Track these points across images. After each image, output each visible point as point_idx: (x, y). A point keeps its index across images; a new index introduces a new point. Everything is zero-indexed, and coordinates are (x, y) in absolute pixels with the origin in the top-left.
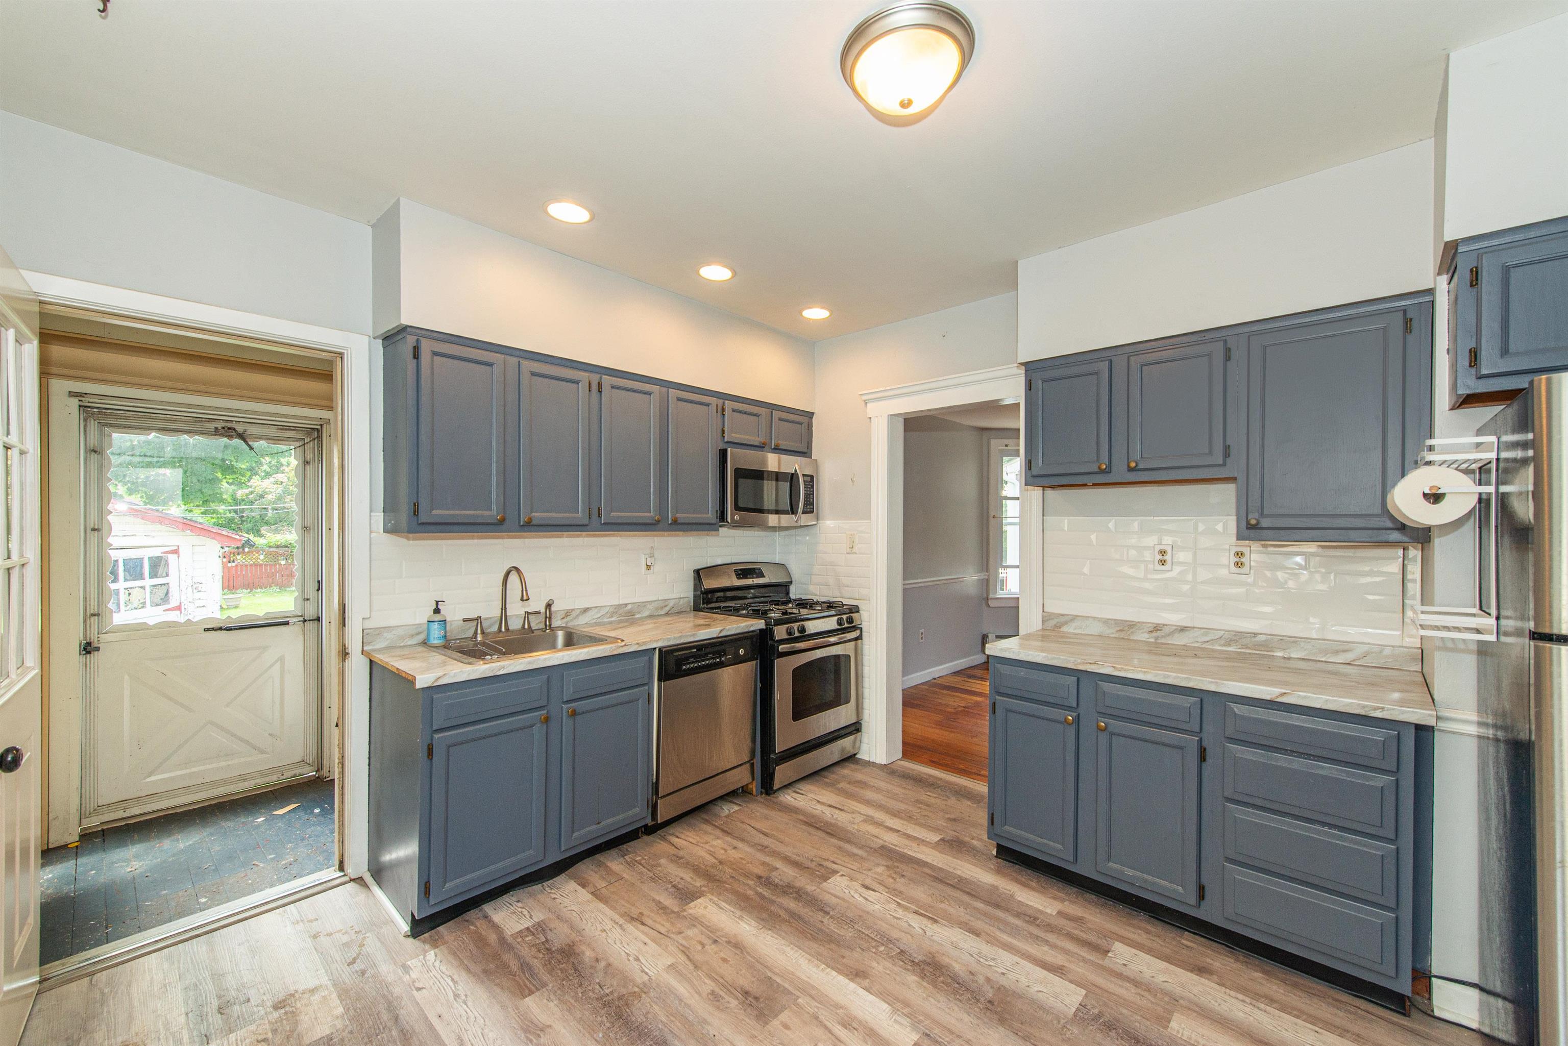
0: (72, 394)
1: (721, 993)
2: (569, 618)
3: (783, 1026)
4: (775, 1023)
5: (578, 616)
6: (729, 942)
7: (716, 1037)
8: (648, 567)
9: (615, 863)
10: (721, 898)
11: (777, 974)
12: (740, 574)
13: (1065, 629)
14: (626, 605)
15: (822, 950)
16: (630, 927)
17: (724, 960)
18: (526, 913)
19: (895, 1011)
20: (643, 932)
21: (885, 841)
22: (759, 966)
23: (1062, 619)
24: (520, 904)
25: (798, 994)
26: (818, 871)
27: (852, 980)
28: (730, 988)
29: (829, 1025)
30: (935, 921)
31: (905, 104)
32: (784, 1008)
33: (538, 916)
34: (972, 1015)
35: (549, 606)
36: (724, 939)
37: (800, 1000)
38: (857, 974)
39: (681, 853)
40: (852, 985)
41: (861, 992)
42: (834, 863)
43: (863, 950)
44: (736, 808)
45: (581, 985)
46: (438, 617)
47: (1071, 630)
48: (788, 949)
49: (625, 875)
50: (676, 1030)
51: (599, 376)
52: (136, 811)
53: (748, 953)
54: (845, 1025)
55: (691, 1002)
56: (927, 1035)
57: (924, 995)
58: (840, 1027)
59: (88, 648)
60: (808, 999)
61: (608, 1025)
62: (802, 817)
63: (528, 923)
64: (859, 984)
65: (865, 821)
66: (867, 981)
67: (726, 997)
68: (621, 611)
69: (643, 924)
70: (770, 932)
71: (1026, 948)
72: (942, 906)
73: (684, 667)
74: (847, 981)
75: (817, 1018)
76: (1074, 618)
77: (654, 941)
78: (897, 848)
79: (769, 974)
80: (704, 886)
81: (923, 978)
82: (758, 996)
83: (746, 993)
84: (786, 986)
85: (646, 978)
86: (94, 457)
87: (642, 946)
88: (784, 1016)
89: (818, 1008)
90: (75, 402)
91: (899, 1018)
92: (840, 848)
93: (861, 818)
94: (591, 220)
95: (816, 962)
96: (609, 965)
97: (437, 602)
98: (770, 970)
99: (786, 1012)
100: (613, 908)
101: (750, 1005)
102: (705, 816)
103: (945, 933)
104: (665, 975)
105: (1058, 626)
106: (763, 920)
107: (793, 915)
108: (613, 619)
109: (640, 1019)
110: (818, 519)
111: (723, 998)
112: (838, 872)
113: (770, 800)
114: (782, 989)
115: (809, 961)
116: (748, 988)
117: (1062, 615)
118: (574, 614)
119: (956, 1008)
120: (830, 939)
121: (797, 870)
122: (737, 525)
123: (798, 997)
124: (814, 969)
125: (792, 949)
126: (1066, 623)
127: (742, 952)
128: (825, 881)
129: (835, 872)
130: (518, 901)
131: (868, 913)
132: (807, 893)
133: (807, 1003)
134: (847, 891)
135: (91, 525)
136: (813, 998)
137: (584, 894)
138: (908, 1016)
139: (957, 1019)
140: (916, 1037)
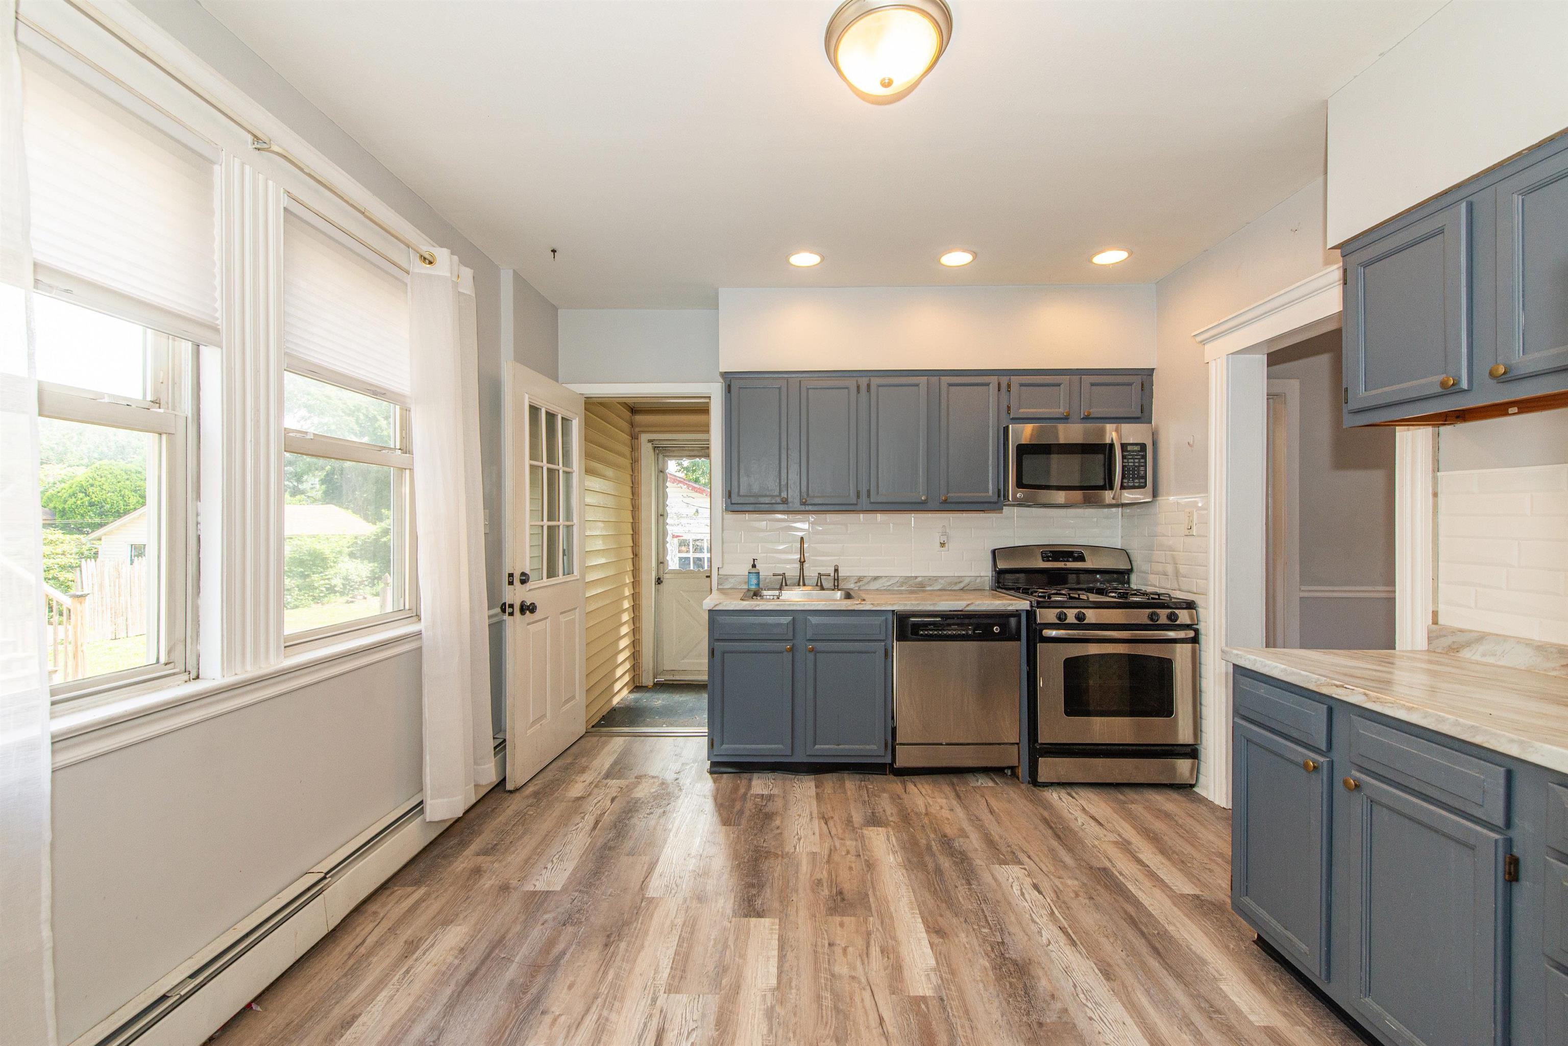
0: (650, 441)
1: (825, 883)
2: (861, 583)
3: (840, 923)
4: (838, 919)
5: (869, 582)
6: (866, 861)
7: (792, 902)
8: (943, 545)
9: (851, 783)
10: (897, 834)
11: (875, 895)
12: (1048, 557)
13: (1466, 654)
14: (916, 577)
16: (816, 822)
17: (850, 868)
18: (771, 787)
19: (937, 969)
20: (820, 827)
21: (1115, 867)
22: (869, 884)
23: (1467, 638)
24: (773, 781)
25: (875, 914)
26: (1004, 855)
27: (927, 932)
28: (833, 884)
29: (872, 943)
30: (1073, 943)
31: (887, 84)
32: (855, 915)
33: (775, 791)
34: (1005, 1018)
35: (836, 570)
36: (866, 858)
37: (871, 919)
38: (936, 931)
39: (904, 796)
40: (924, 935)
41: (925, 942)
42: (1029, 857)
43: (966, 921)
44: (991, 784)
45: (756, 835)
46: (754, 570)
47: (1477, 657)
49: (849, 793)
50: (775, 885)
51: (867, 379)
52: (677, 678)
53: (872, 874)
54: (884, 951)
55: (801, 877)
56: (942, 1000)
57: (979, 978)
58: (878, 949)
59: (659, 581)
60: (878, 922)
61: (746, 860)
62: (1046, 814)
63: (766, 792)
64: (930, 937)
65: (1116, 843)
66: (941, 940)
67: (825, 886)
68: (911, 582)
69: (826, 823)
70: (904, 871)
71: (1157, 1020)
72: (1103, 940)
73: (921, 632)
74: (923, 930)
75: (869, 934)
76: (1482, 637)
77: (820, 835)
78: (1121, 878)
79: (870, 892)
80: (894, 822)
81: (994, 968)
82: (846, 898)
83: (840, 893)
84: (873, 905)
85: (792, 850)
86: (661, 474)
87: (810, 833)
88: (846, 919)
89: (877, 929)
90: (650, 444)
91: (932, 975)
92: (1052, 850)
93: (1113, 837)
94: (822, 260)
95: (916, 906)
96: (781, 833)
97: (754, 560)
98: (873, 891)
99: (853, 918)
100: (819, 806)
101: (835, 900)
102: (955, 780)
103: (1070, 957)
104: (804, 856)
105: (1454, 649)
106: (910, 861)
107: (939, 871)
108: (903, 588)
109: (765, 868)
110: (1155, 494)
111: (822, 886)
112: (1023, 864)
113: (1033, 791)
114: (867, 905)
115: (912, 903)
116: (845, 892)
117: (1461, 631)
118: (866, 580)
119: (996, 1004)
120: (947, 900)
121: (984, 846)
122: (1020, 504)
123: (872, 916)
124: (907, 909)
125: (908, 889)
126: (1468, 644)
127: (868, 871)
128: (1000, 864)
129: (1020, 863)
130: (774, 779)
131: (1009, 903)
132: (970, 864)
133: (874, 923)
134: (1011, 880)
135: (660, 513)
136: (882, 923)
137: (813, 791)
138: (942, 979)
139: (986, 1010)
140: (929, 993)
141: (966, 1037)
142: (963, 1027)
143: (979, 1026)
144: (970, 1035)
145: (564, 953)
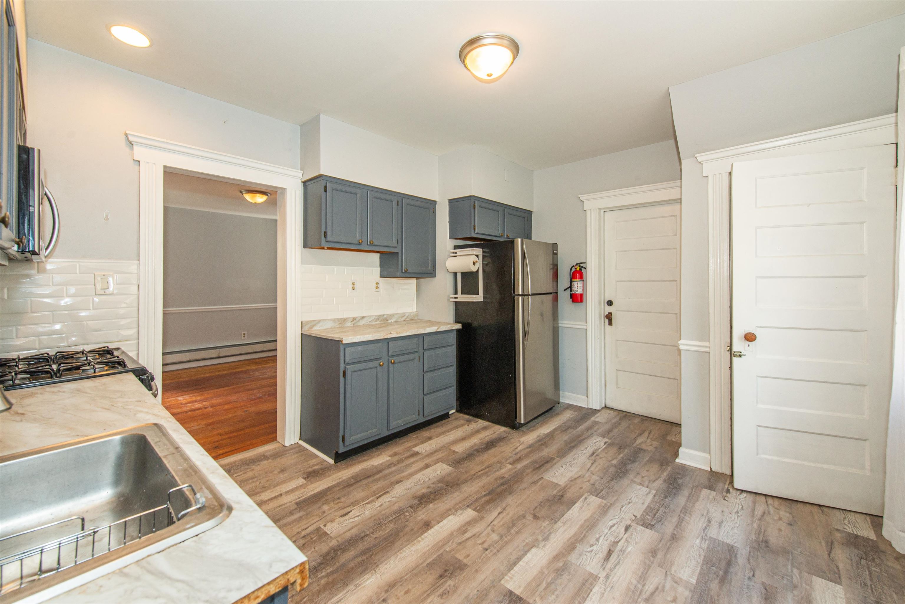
3: (467, 557)
4: (466, 560)
6: (387, 591)
7: (479, 590)
17: (406, 592)
19: (454, 514)
22: (417, 571)
23: (313, 323)
28: (436, 586)
29: (464, 539)
30: (388, 492)
32: (454, 557)
37: (447, 550)
38: (427, 525)
41: (440, 525)
43: (407, 521)
48: (400, 556)
54: (464, 532)
56: (468, 506)
57: (443, 503)
60: (446, 546)
66: (433, 521)
67: (445, 587)
72: (375, 487)
74: (431, 530)
75: (460, 543)
79: (424, 565)
81: (431, 502)
82: (444, 570)
83: (441, 576)
84: (435, 555)
88: (460, 556)
89: (453, 542)
91: (458, 513)
95: (414, 542)
98: (420, 565)
99: (457, 556)
101: (452, 573)
103: (398, 490)
111: (446, 589)
114: (438, 559)
133: (450, 546)
136: (446, 544)
139: (458, 496)
140: (469, 510)
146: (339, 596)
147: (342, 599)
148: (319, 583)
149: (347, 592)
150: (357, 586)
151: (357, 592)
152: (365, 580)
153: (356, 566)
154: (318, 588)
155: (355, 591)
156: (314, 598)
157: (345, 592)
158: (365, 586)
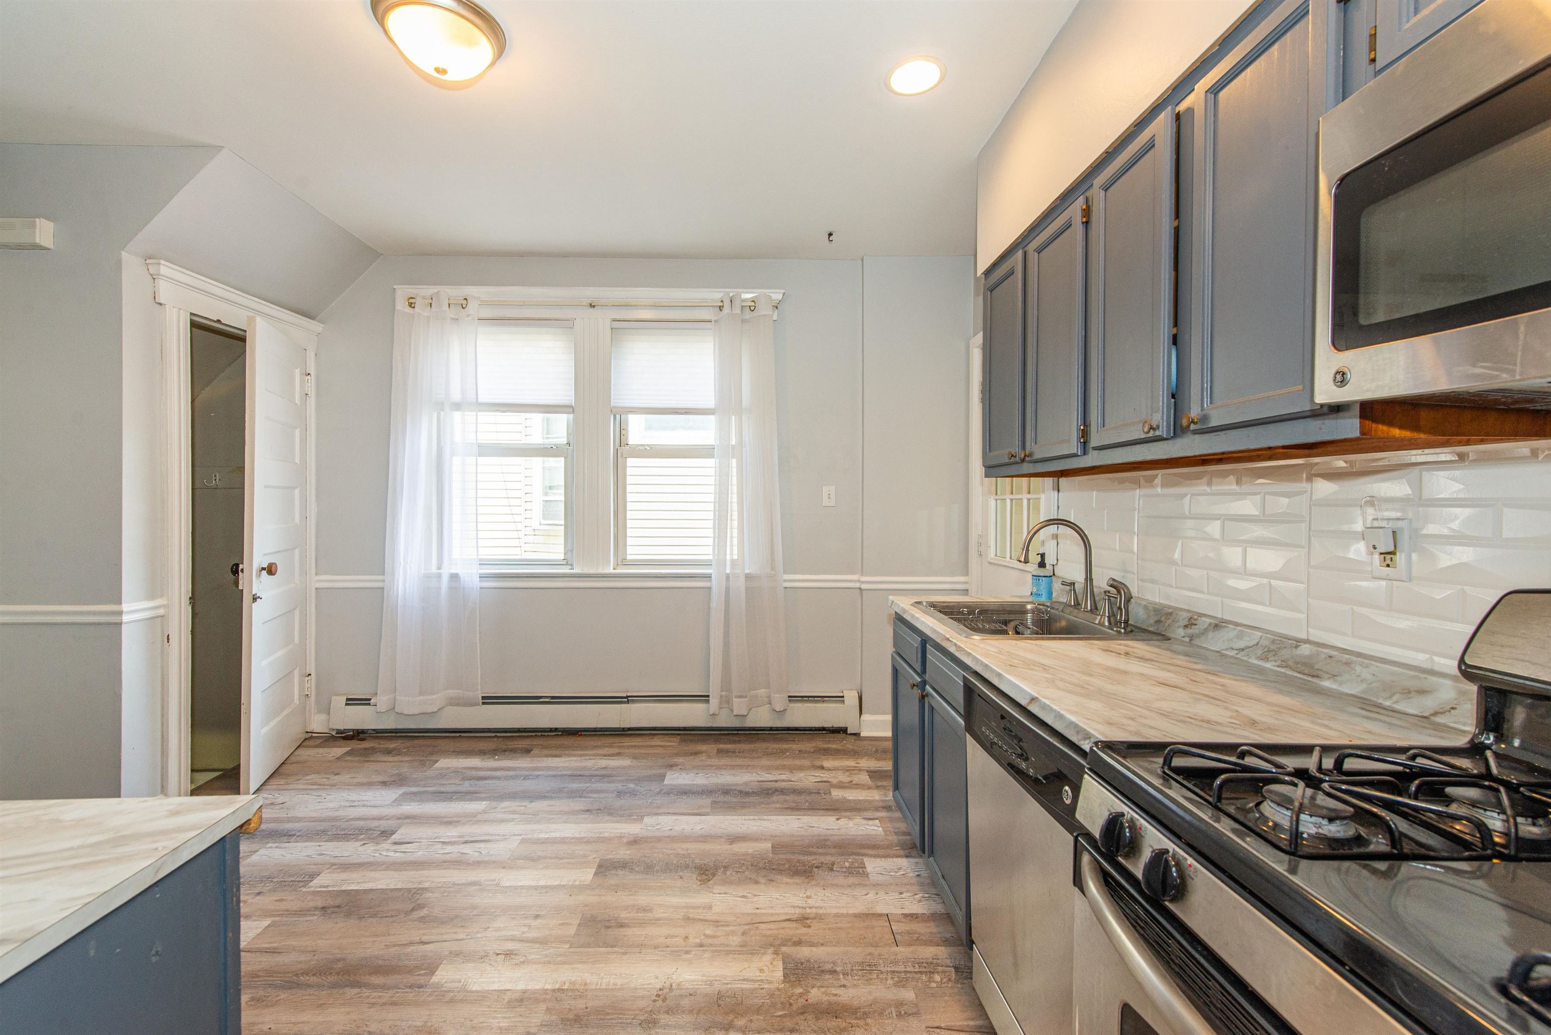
1: (640, 915)
3: (566, 923)
4: (575, 921)
6: (686, 951)
15: (580, 1004)
16: (794, 911)
20: (778, 914)
25: (573, 950)
28: (638, 921)
29: (524, 944)
32: (577, 934)
36: (694, 951)
37: (567, 946)
38: (521, 1000)
40: (521, 986)
46: (1043, 572)
48: (619, 982)
54: (510, 952)
55: (658, 898)
56: (421, 986)
58: (515, 947)
60: (559, 954)
64: (513, 991)
66: (507, 998)
67: (636, 914)
69: (788, 920)
74: (529, 987)
77: (757, 913)
82: (609, 929)
83: (620, 925)
84: (590, 950)
85: (717, 891)
88: (572, 930)
89: (546, 950)
91: (457, 985)
95: (577, 987)
98: (618, 952)
99: (573, 933)
101: (608, 919)
104: (703, 900)
114: (592, 945)
115: (586, 984)
116: (623, 931)
123: (571, 947)
124: (573, 979)
125: (615, 984)
127: (663, 950)
133: (558, 948)
136: (555, 955)
137: (893, 909)
138: (446, 991)
139: (385, 1020)
140: (435, 979)
141: (368, 997)
142: (380, 997)
143: (372, 1010)
144: (367, 1001)
145: (589, 797)
146: (739, 986)
147: (739, 980)
148: (749, 1023)
149: (728, 984)
150: (711, 984)
151: (717, 976)
152: (695, 983)
153: (684, 1012)
154: (755, 1017)
155: (717, 979)
156: (770, 1006)
157: (729, 986)
158: (702, 976)
